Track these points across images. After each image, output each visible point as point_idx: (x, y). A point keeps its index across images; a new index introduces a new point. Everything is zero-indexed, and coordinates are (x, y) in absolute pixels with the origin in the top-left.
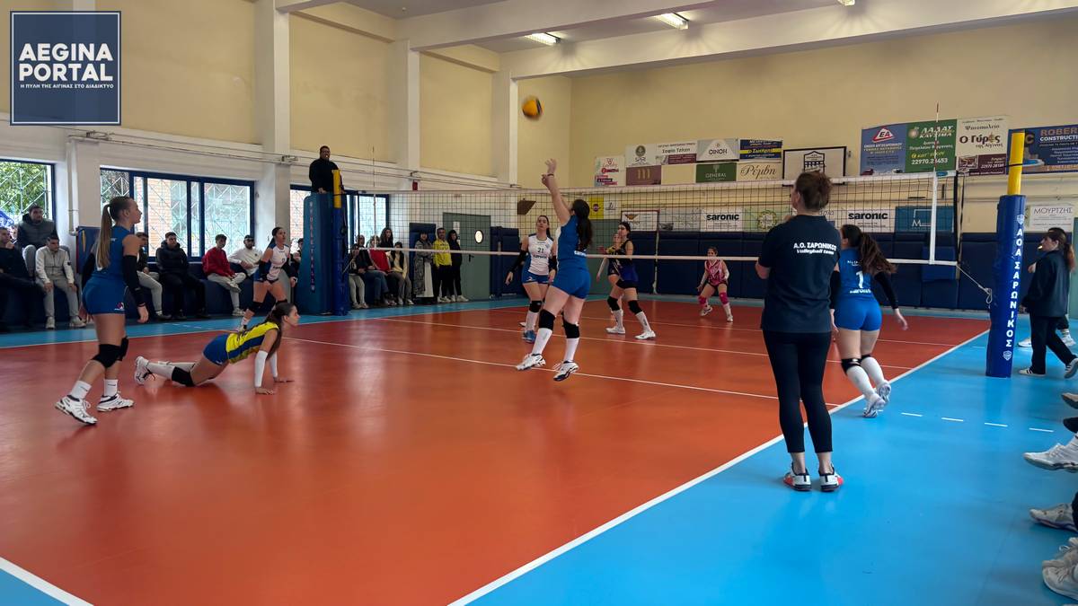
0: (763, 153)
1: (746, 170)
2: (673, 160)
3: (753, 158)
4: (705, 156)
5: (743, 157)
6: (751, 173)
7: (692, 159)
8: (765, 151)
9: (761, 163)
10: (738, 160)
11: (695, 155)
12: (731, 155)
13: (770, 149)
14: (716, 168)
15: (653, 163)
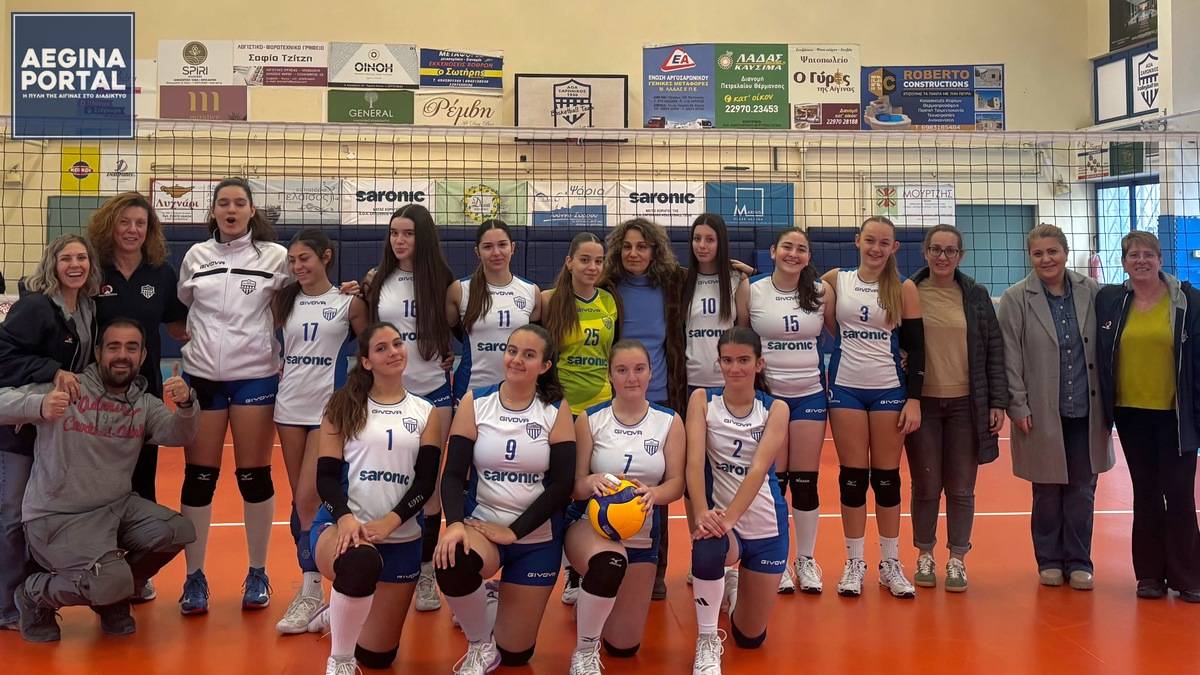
0: (466, 78)
1: (434, 106)
2: (273, 76)
3: (447, 84)
4: (345, 74)
5: (427, 81)
6: (443, 112)
7: (319, 77)
8: (471, 74)
9: (464, 97)
10: (416, 87)
11: (324, 70)
12: (402, 76)
13: (479, 70)
14: (371, 100)
15: (228, 79)
